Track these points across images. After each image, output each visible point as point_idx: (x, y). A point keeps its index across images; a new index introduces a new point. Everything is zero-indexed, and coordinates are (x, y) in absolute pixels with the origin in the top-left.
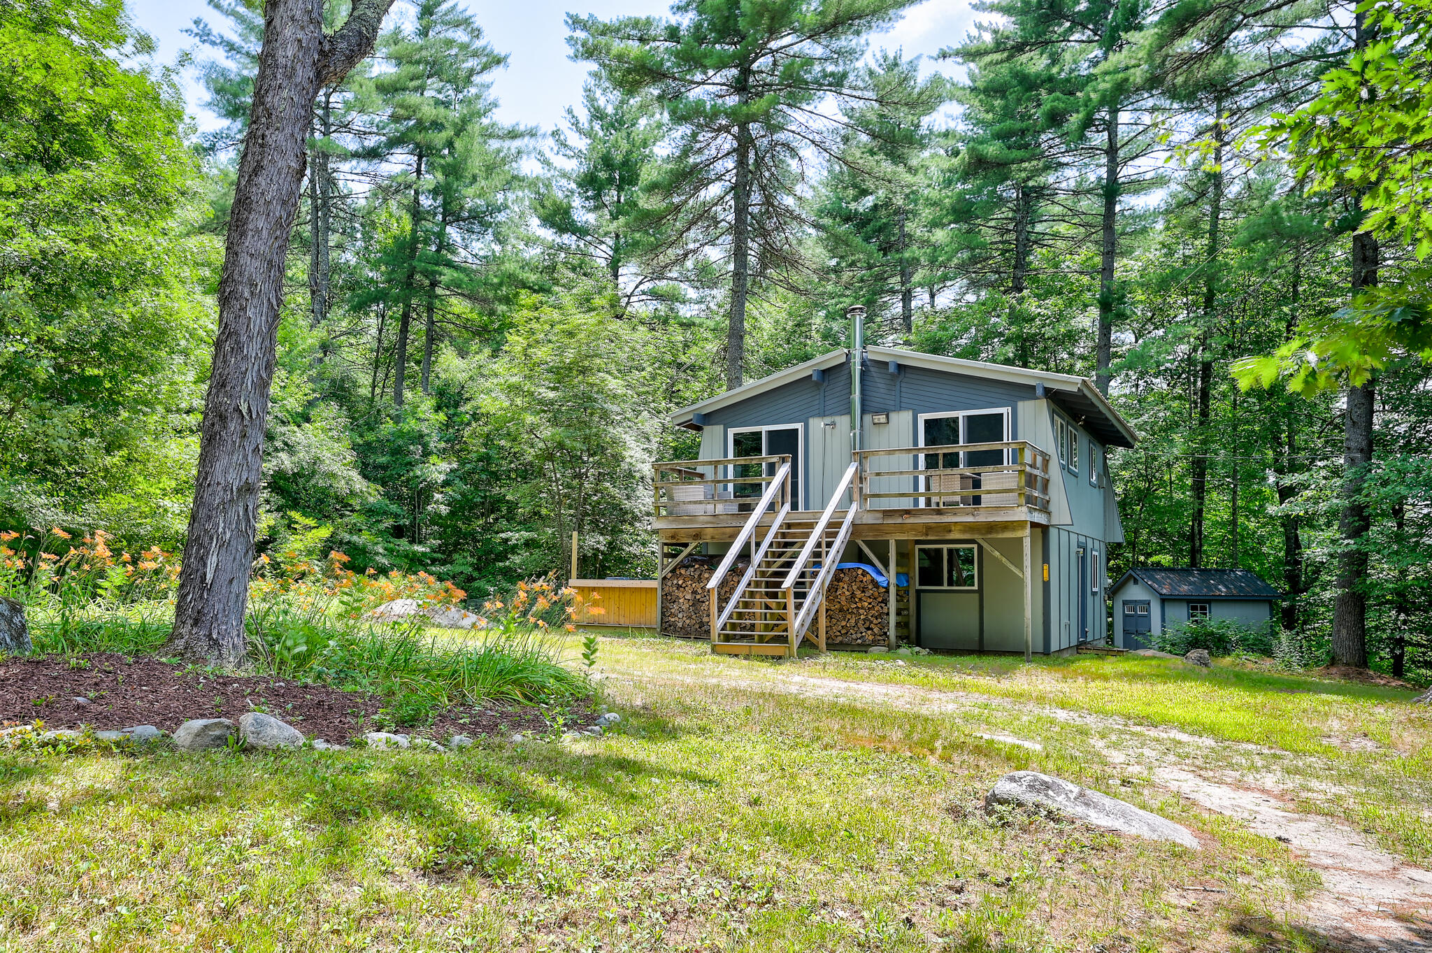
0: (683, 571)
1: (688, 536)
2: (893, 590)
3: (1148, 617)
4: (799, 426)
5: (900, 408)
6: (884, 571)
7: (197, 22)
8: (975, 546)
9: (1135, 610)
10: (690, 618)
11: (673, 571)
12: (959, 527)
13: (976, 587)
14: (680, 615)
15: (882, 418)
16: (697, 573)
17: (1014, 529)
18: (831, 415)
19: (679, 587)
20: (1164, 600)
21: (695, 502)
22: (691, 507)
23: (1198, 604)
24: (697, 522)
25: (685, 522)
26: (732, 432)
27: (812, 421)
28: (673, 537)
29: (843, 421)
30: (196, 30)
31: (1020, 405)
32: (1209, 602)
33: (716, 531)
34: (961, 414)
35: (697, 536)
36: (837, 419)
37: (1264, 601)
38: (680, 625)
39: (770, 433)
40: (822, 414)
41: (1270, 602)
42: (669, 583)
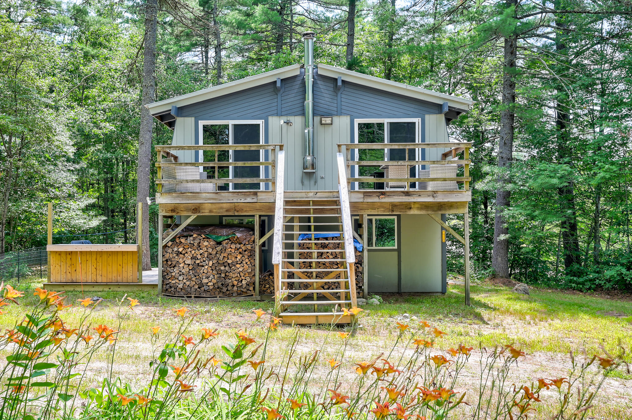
0: (183, 240)
1: (187, 210)
4: (260, 122)
5: (340, 113)
8: (396, 218)
10: (190, 280)
11: (173, 240)
12: (417, 206)
13: (396, 247)
14: (181, 278)
15: (328, 120)
16: (197, 242)
17: (457, 208)
18: (287, 115)
19: (179, 253)
21: (193, 181)
22: (190, 185)
24: (200, 198)
25: (188, 198)
26: (201, 123)
27: (270, 119)
28: (173, 211)
29: (297, 121)
31: (427, 117)
33: (214, 206)
34: (386, 121)
35: (196, 209)
36: (292, 119)
38: (181, 286)
39: (236, 126)
40: (279, 114)
42: (170, 250)
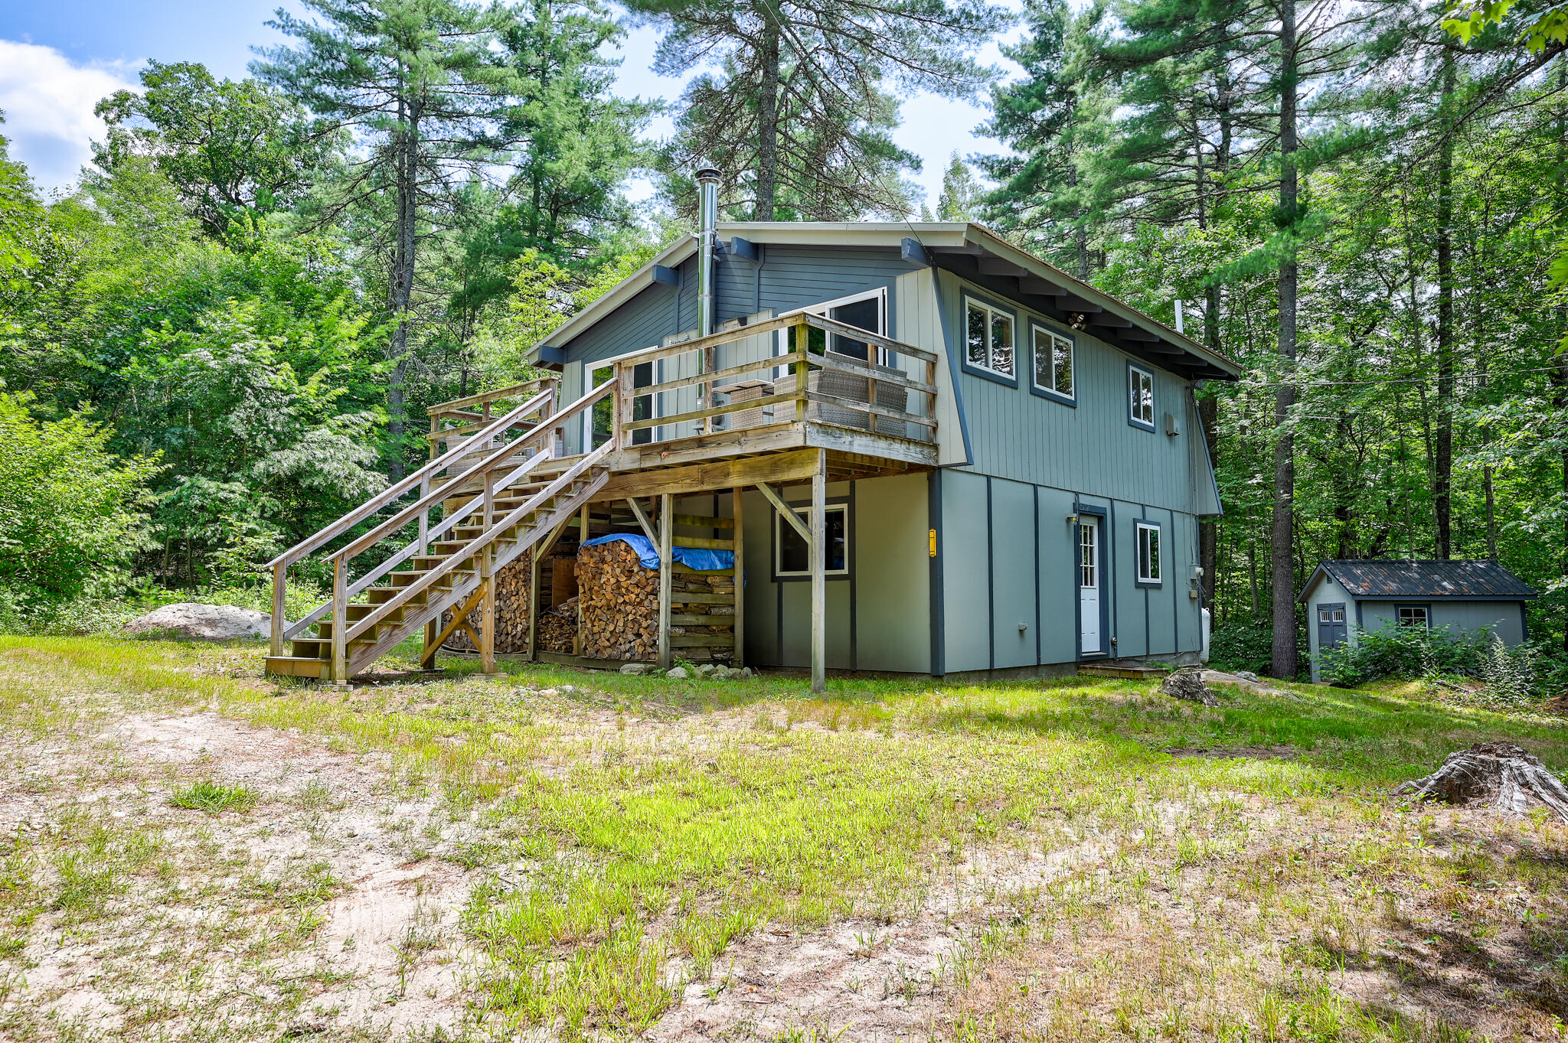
2: (665, 575)
3: (1343, 627)
6: (655, 545)
7: (280, 13)
8: (846, 506)
9: (1330, 618)
13: (845, 571)
18: (685, 330)
20: (1360, 603)
23: (1411, 609)
26: (589, 369)
30: (278, 21)
31: (898, 280)
32: (1428, 605)
34: (827, 307)
36: (692, 334)
37: (1514, 602)
41: (1522, 605)
